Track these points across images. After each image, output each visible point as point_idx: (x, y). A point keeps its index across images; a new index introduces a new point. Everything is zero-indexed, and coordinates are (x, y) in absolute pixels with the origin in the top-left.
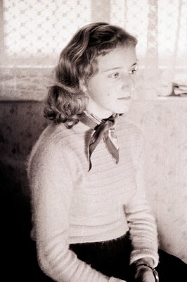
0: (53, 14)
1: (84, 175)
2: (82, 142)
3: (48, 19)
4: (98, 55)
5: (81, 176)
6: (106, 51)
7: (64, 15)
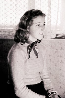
0: (16, 10)
1: (27, 60)
2: (26, 49)
3: (14, 11)
4: (33, 18)
5: (26, 60)
6: (36, 17)
7: (19, 10)
